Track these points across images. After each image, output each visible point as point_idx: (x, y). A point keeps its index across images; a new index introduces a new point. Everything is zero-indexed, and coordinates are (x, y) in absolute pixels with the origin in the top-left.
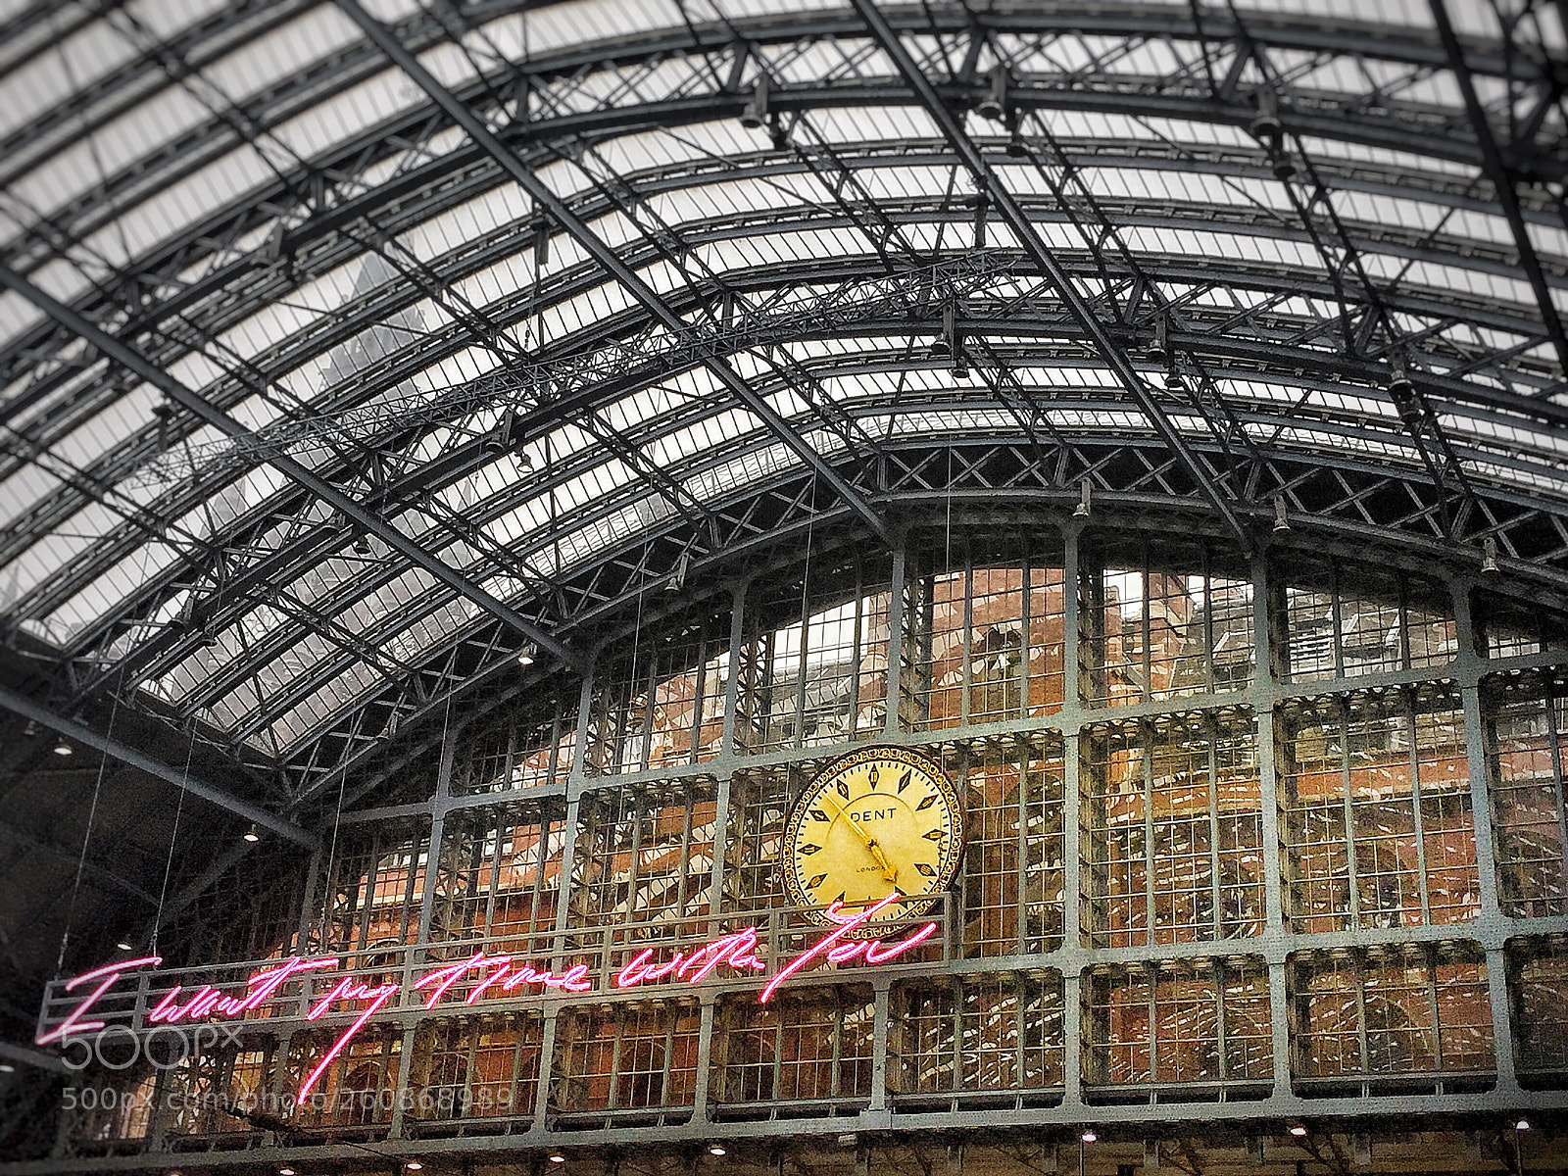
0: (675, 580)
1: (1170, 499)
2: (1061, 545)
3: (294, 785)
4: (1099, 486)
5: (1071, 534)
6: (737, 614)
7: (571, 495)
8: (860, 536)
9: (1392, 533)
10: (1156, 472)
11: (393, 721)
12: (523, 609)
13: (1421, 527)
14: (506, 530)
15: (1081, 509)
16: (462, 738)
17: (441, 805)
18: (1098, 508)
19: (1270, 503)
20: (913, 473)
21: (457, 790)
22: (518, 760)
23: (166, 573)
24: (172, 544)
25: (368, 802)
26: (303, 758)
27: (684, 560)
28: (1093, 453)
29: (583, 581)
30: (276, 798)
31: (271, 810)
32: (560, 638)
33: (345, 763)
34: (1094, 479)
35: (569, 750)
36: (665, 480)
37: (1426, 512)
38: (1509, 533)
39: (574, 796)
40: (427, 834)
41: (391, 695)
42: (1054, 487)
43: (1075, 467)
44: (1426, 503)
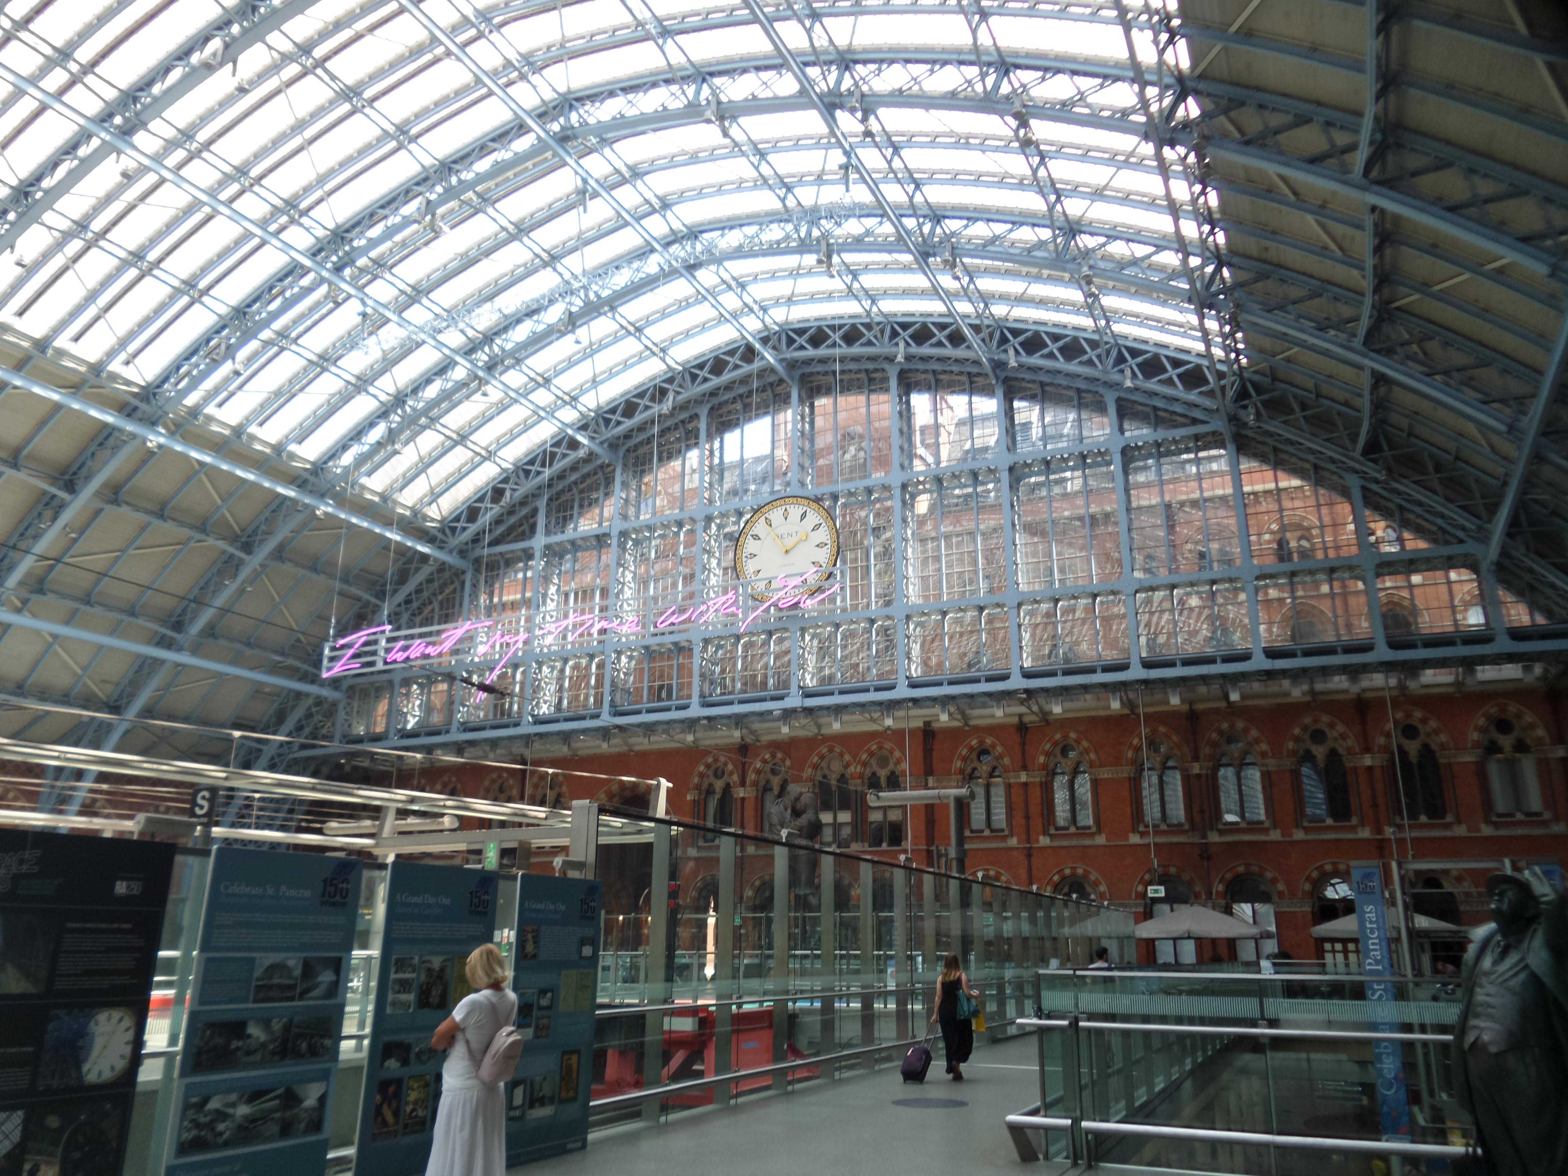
0: (666, 406)
1: (949, 351)
2: (886, 379)
3: (454, 535)
4: (908, 344)
5: (893, 374)
6: (703, 426)
8: (772, 379)
9: (1073, 367)
10: (941, 336)
11: (508, 494)
12: (579, 428)
13: (1090, 363)
14: (567, 381)
15: (900, 358)
16: (548, 505)
17: (539, 541)
18: (909, 358)
19: (1006, 351)
20: (801, 341)
21: (548, 533)
22: (580, 514)
25: (497, 542)
26: (457, 519)
27: (671, 396)
28: (905, 326)
29: (613, 411)
30: (445, 542)
31: (441, 549)
32: (602, 443)
33: (480, 521)
34: (905, 341)
35: (610, 508)
36: (658, 350)
37: (1091, 354)
38: (1138, 365)
40: (531, 558)
41: (506, 480)
42: (882, 346)
43: (894, 334)
44: (1093, 349)
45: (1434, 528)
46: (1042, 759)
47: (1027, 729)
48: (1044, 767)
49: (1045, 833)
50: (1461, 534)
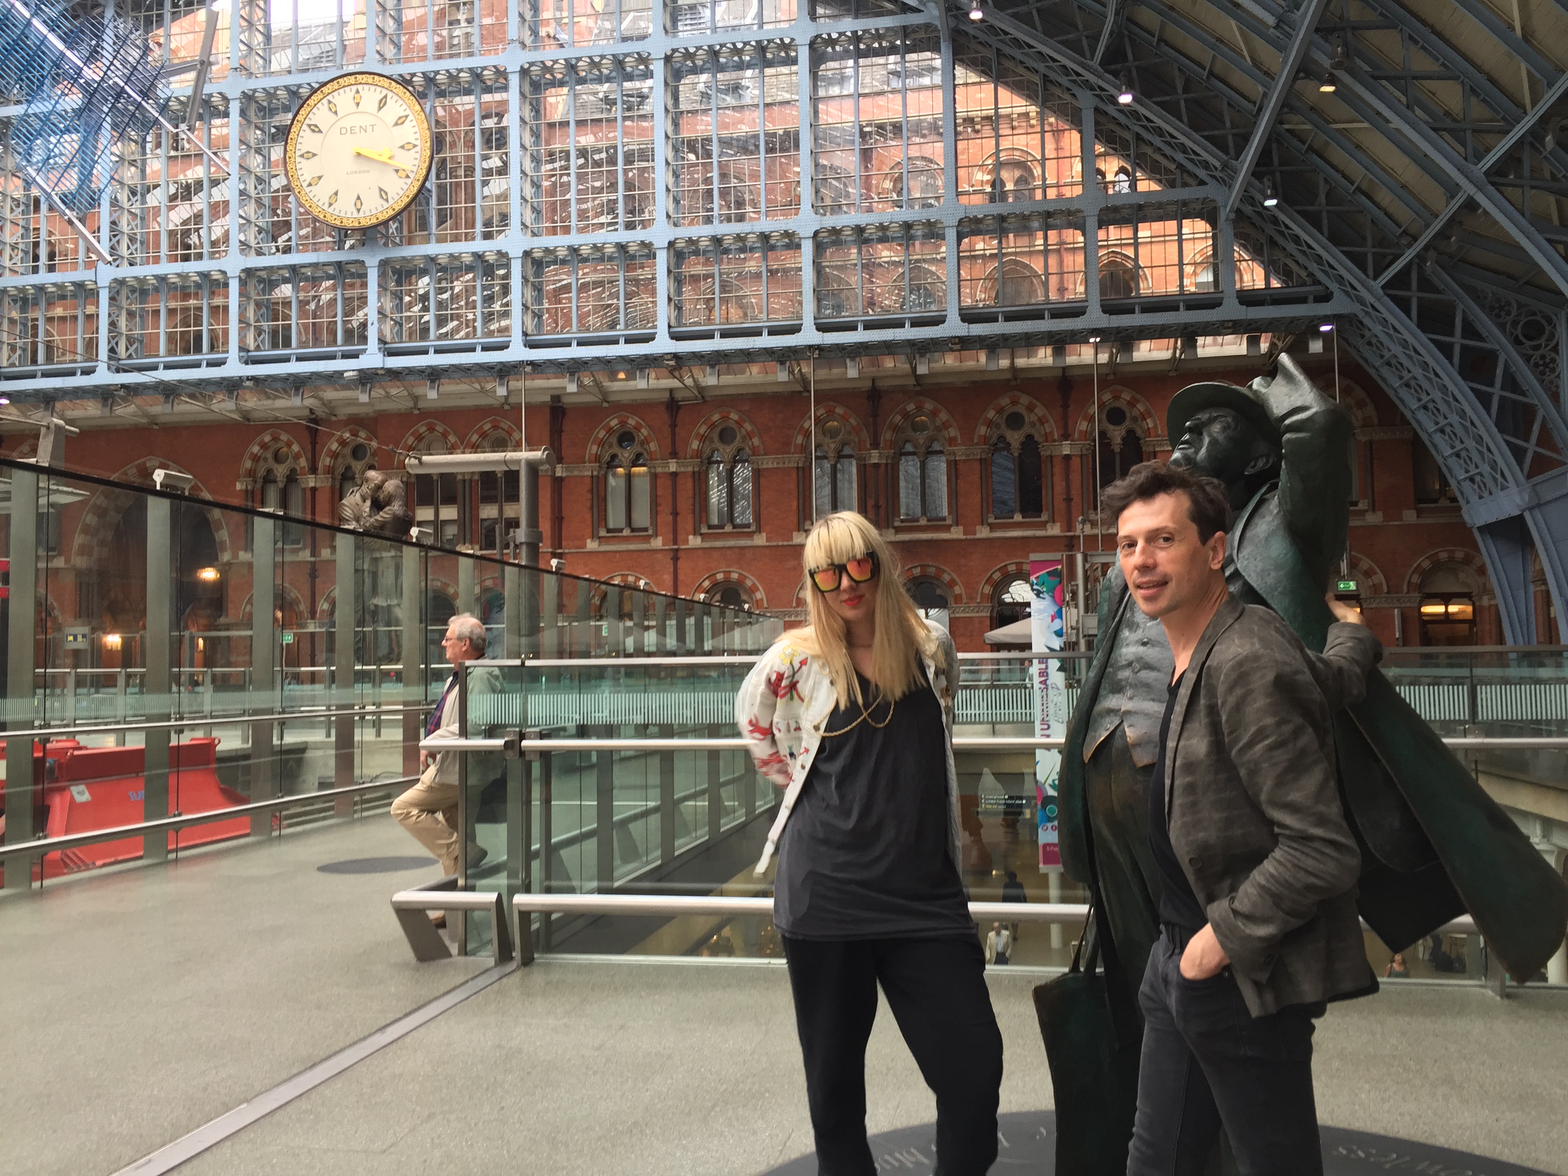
45: (1172, 167)
46: (695, 445)
47: (679, 407)
48: (698, 454)
49: (695, 533)
50: (1202, 173)
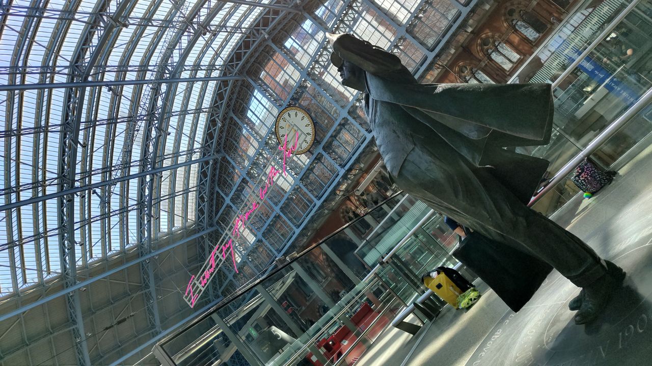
0: (219, 124)
1: (278, 18)
2: (271, 48)
3: (203, 223)
4: (264, 29)
5: (270, 44)
6: (236, 119)
7: (187, 130)
8: (240, 83)
10: (271, 16)
11: (205, 196)
12: (203, 157)
14: (184, 147)
15: (266, 36)
16: (219, 187)
17: (228, 200)
18: (269, 34)
20: (235, 63)
21: (227, 195)
22: (232, 180)
23: (138, 215)
24: (133, 210)
25: (217, 212)
26: (199, 218)
27: (217, 119)
28: (258, 25)
29: (207, 142)
30: (203, 227)
31: (204, 230)
32: (214, 154)
33: (206, 211)
34: (263, 29)
35: (237, 170)
36: (198, 110)
39: (245, 176)
40: (231, 207)
41: (200, 193)
42: (258, 38)
43: (258, 31)
